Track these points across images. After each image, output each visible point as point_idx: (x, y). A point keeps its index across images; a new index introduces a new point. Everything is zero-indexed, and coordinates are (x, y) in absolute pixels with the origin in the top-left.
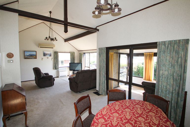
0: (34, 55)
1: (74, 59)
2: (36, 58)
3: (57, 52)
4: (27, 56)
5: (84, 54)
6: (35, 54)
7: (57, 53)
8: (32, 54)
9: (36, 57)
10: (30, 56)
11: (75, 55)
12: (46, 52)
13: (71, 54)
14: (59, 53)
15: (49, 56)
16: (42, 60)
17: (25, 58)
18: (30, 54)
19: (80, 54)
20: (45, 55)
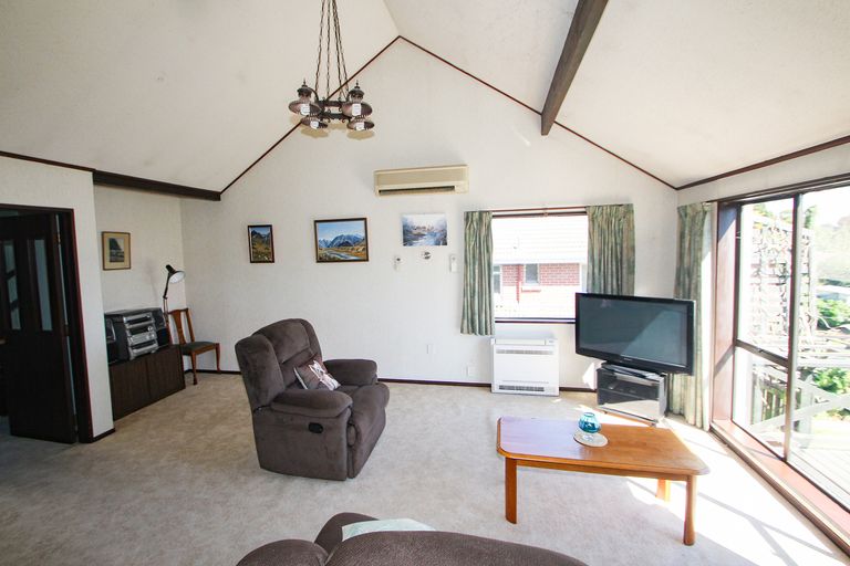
0: (356, 241)
1: (619, 262)
2: (367, 260)
3: (481, 213)
4: (330, 245)
5: (732, 212)
6: (363, 235)
7: (481, 218)
8: (349, 237)
9: (366, 249)
10: (340, 245)
11: (631, 229)
12: (417, 221)
13: (592, 220)
14: (495, 222)
15: (432, 241)
16: (395, 267)
17: (320, 260)
18: (341, 237)
19: (682, 212)
20: (409, 236)
